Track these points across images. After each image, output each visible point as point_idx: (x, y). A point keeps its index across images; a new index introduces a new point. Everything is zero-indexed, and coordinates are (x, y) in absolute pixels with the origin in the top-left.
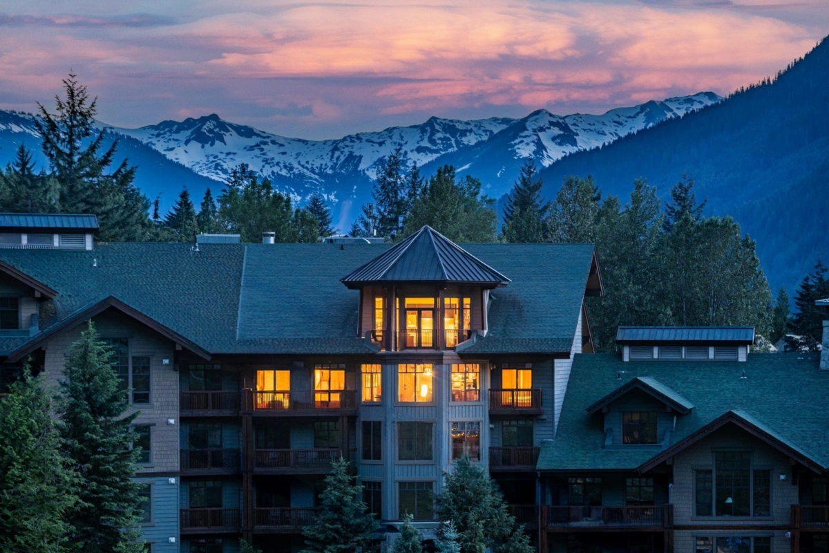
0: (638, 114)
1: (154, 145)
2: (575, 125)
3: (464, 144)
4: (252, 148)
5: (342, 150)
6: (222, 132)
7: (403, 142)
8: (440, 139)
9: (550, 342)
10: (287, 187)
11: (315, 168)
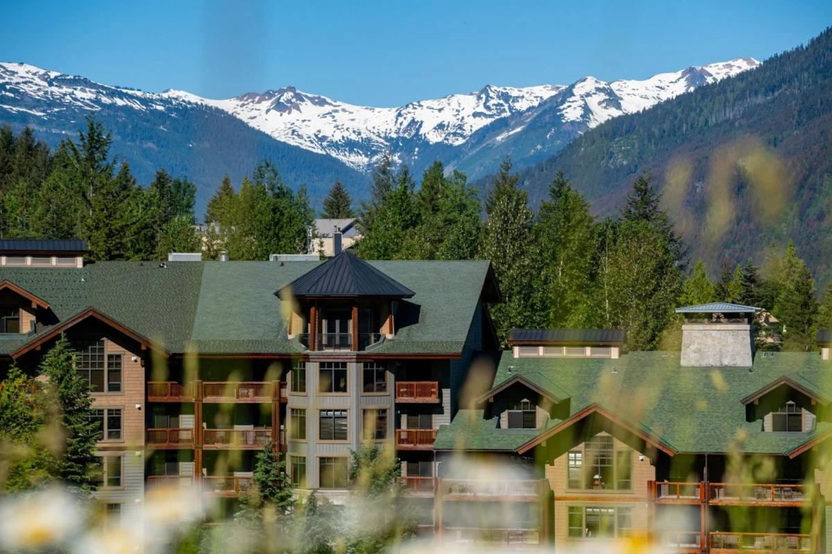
0: (679, 79)
1: (239, 114)
2: (619, 90)
3: (516, 109)
4: (324, 116)
5: (405, 116)
6: (298, 102)
7: (460, 109)
8: (493, 105)
9: (445, 345)
10: (355, 150)
11: (380, 132)
